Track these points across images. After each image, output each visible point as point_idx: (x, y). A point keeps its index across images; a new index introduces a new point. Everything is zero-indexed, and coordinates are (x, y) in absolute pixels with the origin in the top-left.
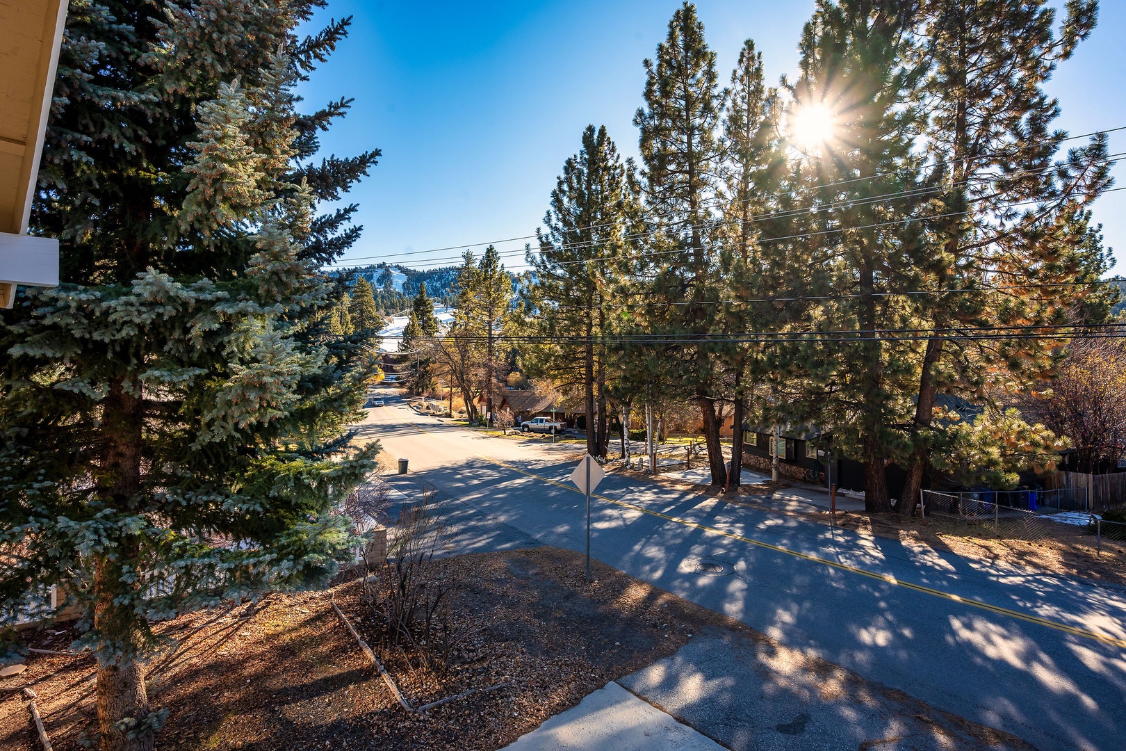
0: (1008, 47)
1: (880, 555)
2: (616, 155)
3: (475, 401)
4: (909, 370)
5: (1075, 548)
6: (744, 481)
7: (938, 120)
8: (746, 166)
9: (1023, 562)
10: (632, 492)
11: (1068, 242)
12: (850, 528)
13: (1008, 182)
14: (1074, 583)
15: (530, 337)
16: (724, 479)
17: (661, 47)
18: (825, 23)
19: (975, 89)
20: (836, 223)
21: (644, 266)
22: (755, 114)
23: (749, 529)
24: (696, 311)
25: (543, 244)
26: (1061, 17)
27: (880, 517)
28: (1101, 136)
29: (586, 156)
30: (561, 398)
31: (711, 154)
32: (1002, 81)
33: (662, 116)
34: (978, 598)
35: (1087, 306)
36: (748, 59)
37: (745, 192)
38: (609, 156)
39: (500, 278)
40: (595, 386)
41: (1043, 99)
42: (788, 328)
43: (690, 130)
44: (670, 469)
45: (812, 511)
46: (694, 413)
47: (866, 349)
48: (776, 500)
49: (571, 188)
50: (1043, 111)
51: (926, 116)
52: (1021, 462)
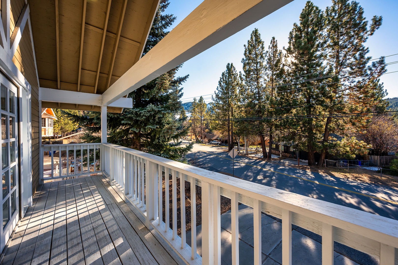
0: (352, 33)
1: (314, 176)
2: (235, 71)
3: (198, 136)
4: (321, 126)
5: (373, 176)
6: (272, 157)
7: (330, 56)
8: (273, 72)
9: (357, 180)
10: (242, 159)
11: (372, 89)
12: (304, 169)
13: (352, 72)
14: (373, 185)
15: (213, 120)
16: (267, 156)
17: (249, 41)
18: (296, 31)
19: (342, 46)
20: (299, 86)
21: (244, 100)
22: (275, 57)
23: (275, 169)
24: (259, 112)
25: (216, 95)
26: (370, 23)
27: (313, 167)
28: (383, 57)
29: (227, 71)
30: (221, 135)
31: (263, 69)
32: (351, 43)
33: (249, 59)
34: (343, 188)
35: (378, 107)
36: (273, 42)
37: (273, 79)
38: (234, 71)
39: (204, 105)
40: (230, 132)
41: (363, 48)
42: (285, 115)
43: (257, 63)
44: (251, 154)
45: (293, 165)
46: (258, 139)
47: (308, 120)
48: (282, 162)
49: (224, 80)
50: (364, 51)
51: (327, 55)
52: (356, 152)
